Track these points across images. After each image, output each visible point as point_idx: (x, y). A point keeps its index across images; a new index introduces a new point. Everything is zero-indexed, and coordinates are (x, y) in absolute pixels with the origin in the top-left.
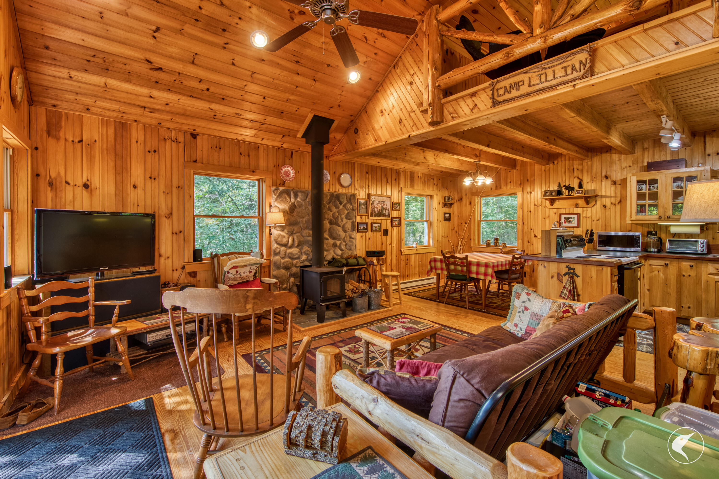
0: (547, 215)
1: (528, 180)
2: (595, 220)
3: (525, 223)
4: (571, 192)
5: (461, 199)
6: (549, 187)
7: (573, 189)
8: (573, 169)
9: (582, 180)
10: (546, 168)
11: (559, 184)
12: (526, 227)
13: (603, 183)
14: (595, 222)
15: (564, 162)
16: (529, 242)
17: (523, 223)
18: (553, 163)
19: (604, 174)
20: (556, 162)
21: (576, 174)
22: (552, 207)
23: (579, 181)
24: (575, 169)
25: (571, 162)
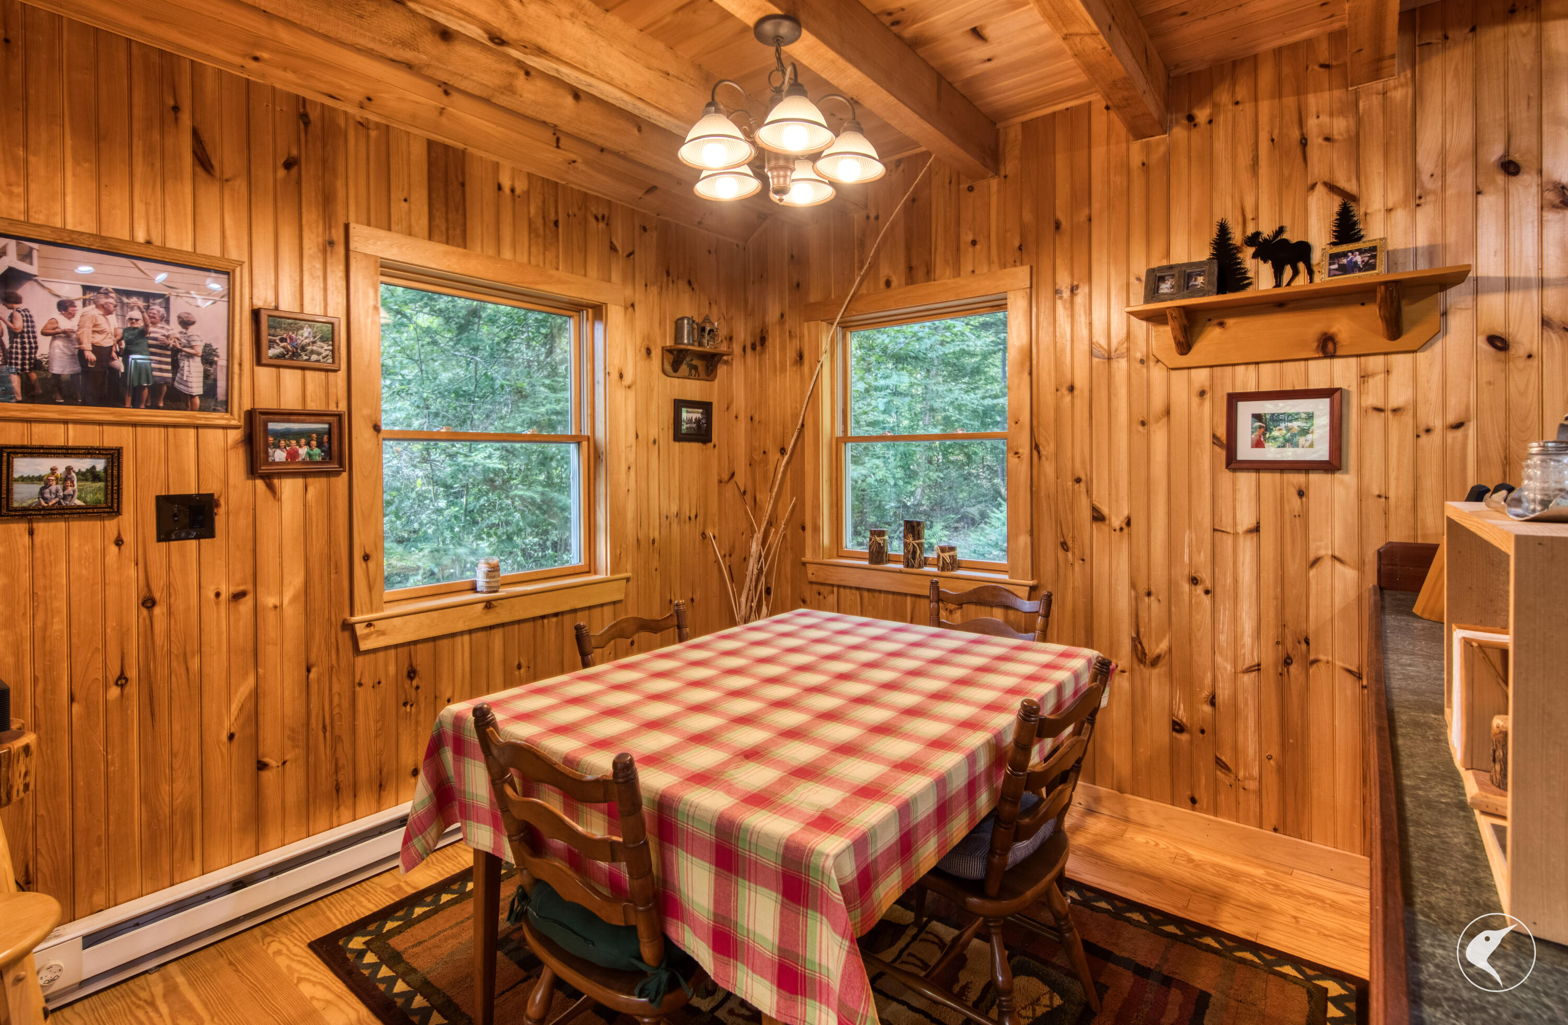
0: (1158, 403)
1: (1058, 226)
2: (1437, 423)
3: (1048, 449)
4: (1288, 272)
5: (763, 340)
6: (1168, 254)
7: (1302, 251)
8: (1304, 142)
9: (1355, 199)
10: (1148, 149)
11: (1223, 230)
12: (1049, 468)
13: (1489, 203)
14: (1436, 437)
15: (1248, 107)
16: (1064, 546)
17: (1035, 447)
18: (1191, 118)
19: (1495, 152)
20: (1202, 115)
21: (1318, 167)
22: (1184, 360)
23: (1336, 204)
24: (1315, 141)
25: (1290, 101)
